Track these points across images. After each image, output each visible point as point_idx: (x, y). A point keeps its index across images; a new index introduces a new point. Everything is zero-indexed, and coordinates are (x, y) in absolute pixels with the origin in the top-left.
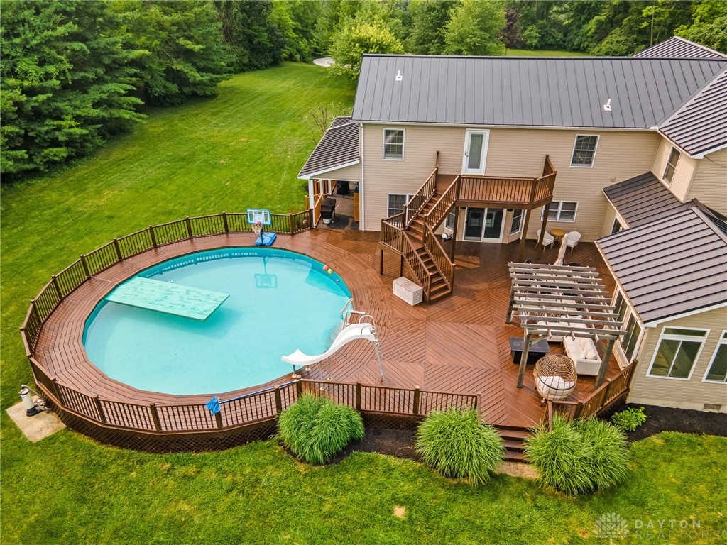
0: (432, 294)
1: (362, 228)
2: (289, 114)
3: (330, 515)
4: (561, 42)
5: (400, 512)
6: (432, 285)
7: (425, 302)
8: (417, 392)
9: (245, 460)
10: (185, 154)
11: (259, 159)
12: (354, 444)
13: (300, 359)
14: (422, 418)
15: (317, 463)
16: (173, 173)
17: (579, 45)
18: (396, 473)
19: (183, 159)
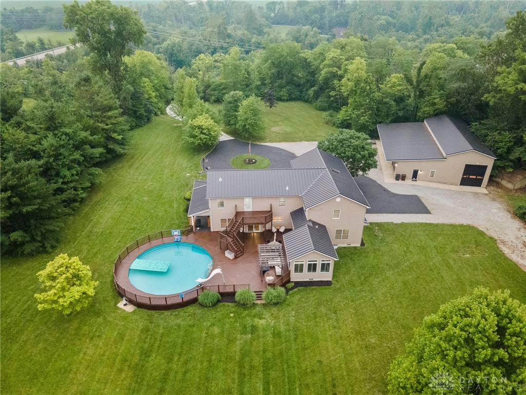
0: (237, 255)
1: (212, 230)
2: (167, 164)
3: (215, 318)
4: (299, 97)
5: (232, 315)
6: (237, 252)
7: (236, 257)
8: (234, 285)
9: (191, 309)
10: (127, 195)
11: (161, 195)
12: (219, 301)
13: (201, 280)
14: (236, 292)
15: (210, 307)
16: (126, 207)
17: (308, 99)
18: (230, 307)
19: (127, 198)
